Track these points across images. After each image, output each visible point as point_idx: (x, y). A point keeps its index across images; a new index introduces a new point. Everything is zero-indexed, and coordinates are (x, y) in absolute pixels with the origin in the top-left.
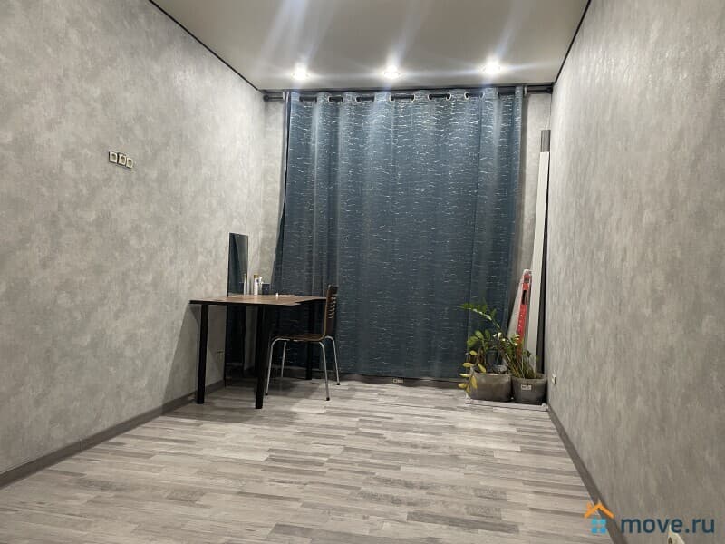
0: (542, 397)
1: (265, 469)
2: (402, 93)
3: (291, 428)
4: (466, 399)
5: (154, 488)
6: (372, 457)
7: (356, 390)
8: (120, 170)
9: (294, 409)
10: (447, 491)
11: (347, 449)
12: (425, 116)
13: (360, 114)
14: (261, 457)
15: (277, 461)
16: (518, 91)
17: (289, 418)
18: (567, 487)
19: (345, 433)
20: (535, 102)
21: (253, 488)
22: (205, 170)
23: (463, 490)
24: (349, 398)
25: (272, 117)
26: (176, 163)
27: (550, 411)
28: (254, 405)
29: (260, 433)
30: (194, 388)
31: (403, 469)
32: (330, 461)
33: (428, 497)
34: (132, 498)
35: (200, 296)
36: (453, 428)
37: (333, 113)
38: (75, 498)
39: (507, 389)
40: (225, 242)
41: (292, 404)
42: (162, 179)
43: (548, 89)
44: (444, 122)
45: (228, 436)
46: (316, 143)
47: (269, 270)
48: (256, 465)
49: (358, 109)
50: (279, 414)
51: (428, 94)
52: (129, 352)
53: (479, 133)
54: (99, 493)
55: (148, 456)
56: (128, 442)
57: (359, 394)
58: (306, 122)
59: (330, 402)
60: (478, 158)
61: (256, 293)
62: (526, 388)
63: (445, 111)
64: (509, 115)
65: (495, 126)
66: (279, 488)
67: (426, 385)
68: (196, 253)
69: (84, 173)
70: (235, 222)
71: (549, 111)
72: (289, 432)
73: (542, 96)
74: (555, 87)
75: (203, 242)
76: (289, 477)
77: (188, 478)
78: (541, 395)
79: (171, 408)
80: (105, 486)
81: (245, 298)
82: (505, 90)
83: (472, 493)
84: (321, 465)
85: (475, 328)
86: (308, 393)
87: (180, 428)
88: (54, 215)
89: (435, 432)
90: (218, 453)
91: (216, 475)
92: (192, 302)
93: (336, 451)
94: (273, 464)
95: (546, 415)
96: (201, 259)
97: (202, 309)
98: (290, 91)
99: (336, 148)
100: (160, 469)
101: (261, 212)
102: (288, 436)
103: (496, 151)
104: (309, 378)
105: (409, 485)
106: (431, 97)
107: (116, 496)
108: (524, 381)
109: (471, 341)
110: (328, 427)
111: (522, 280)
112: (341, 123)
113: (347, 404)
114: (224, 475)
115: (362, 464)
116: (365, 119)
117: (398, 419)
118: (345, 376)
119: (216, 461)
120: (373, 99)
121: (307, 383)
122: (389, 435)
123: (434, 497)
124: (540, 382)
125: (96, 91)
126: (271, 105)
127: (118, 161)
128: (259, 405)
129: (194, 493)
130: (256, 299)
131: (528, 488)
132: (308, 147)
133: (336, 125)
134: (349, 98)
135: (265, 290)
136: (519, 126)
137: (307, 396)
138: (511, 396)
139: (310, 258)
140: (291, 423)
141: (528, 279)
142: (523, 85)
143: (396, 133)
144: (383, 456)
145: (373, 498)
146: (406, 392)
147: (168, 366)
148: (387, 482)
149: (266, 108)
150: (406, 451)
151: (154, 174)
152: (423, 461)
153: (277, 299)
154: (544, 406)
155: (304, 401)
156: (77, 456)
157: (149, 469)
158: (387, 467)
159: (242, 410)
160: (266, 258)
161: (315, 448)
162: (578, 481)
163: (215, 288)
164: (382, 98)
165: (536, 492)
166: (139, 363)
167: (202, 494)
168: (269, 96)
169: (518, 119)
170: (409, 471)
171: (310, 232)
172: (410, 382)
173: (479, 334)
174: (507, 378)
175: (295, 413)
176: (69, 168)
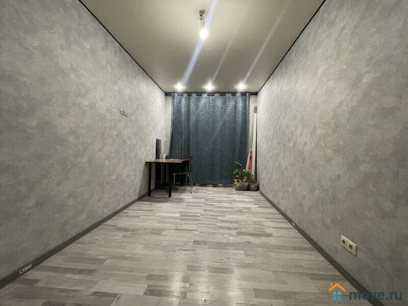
0: (258, 189)
1: (181, 219)
2: (212, 94)
3: (183, 204)
4: (234, 191)
5: (145, 229)
6: (215, 213)
7: (198, 189)
8: (124, 117)
9: (182, 197)
10: (244, 223)
11: (205, 210)
12: (219, 102)
13: (198, 100)
14: (178, 215)
15: (184, 216)
16: (247, 94)
17: (181, 200)
18: (278, 219)
19: (202, 205)
20: (252, 98)
21: (179, 227)
22: (149, 117)
23: (249, 223)
24: (197, 192)
25: (168, 102)
26: (141, 115)
27: (262, 194)
28: (168, 196)
29: (174, 206)
30: (147, 191)
31: (227, 216)
32: (201, 215)
33: (239, 226)
34: (138, 234)
35: (148, 160)
36: (234, 201)
37: (189, 100)
38: (117, 236)
39: (246, 187)
40: (155, 141)
41: (180, 195)
42: (137, 120)
43: (256, 94)
44: (224, 103)
45: (164, 208)
46: (183, 110)
47: (168, 151)
48: (176, 218)
49: (196, 99)
50: (177, 199)
51: (219, 94)
52: (128, 180)
53: (235, 107)
54: (125, 233)
55: (139, 217)
56: (129, 211)
57: (200, 191)
58: (180, 102)
59: (192, 194)
60: (235, 115)
61: (164, 158)
62: (253, 186)
63: (225, 100)
64: (245, 102)
65: (240, 105)
66: (189, 227)
67: (220, 186)
68: (147, 146)
69: (113, 117)
70: (158, 135)
71: (256, 101)
72: (183, 205)
73: (254, 96)
74: (258, 94)
75: (149, 142)
76: (191, 222)
77: (156, 225)
78: (257, 188)
79: (141, 198)
80: (126, 230)
81: (160, 161)
82: (243, 94)
83: (252, 223)
84: (199, 216)
85: (236, 168)
86: (184, 191)
87: (145, 206)
88: (103, 132)
89: (230, 202)
90: (162, 214)
91: (165, 223)
92: (146, 162)
93: (202, 211)
94: (182, 217)
95: (260, 194)
96: (148, 148)
97: (149, 165)
98: (174, 92)
99: (189, 111)
100: (144, 222)
101: (164, 132)
102: (183, 207)
103: (240, 113)
104: (182, 186)
105: (231, 222)
106: (220, 95)
107: (132, 234)
108: (252, 184)
109: (234, 173)
110: (195, 203)
111: (249, 153)
112: (191, 103)
113: (198, 194)
114: (168, 223)
115: (213, 215)
116: (199, 102)
117: (216, 199)
118: (194, 185)
119: (163, 217)
120: (201, 95)
121: (182, 188)
122: (216, 204)
123: (242, 226)
124: (257, 184)
125: (116, 88)
126: (167, 97)
127: (123, 113)
128: (170, 196)
129: (160, 231)
130: (164, 160)
131: (269, 220)
132: (180, 111)
133: (190, 104)
134: (194, 95)
135: (167, 158)
136: (248, 105)
137: (184, 192)
138: (248, 189)
139: (182, 147)
140: (183, 202)
141: (251, 152)
142: (249, 92)
143: (209, 107)
144: (218, 212)
145: (221, 227)
146: (215, 189)
147: (139, 184)
148: (223, 221)
149: (166, 98)
150: (224, 210)
151: (134, 118)
152: (232, 213)
153: (171, 160)
154: (258, 192)
155: (183, 194)
156: (113, 218)
157: (140, 222)
158: (221, 216)
159: (165, 198)
160: (167, 147)
161: (194, 210)
162: (281, 216)
163: (152, 158)
164: (205, 95)
165: (271, 221)
166: (130, 184)
167: (163, 231)
168: (167, 94)
169: (247, 103)
170: (228, 217)
171: (181, 138)
172: (215, 186)
173: (237, 170)
174: (247, 184)
175: (183, 198)
176: (108, 115)
